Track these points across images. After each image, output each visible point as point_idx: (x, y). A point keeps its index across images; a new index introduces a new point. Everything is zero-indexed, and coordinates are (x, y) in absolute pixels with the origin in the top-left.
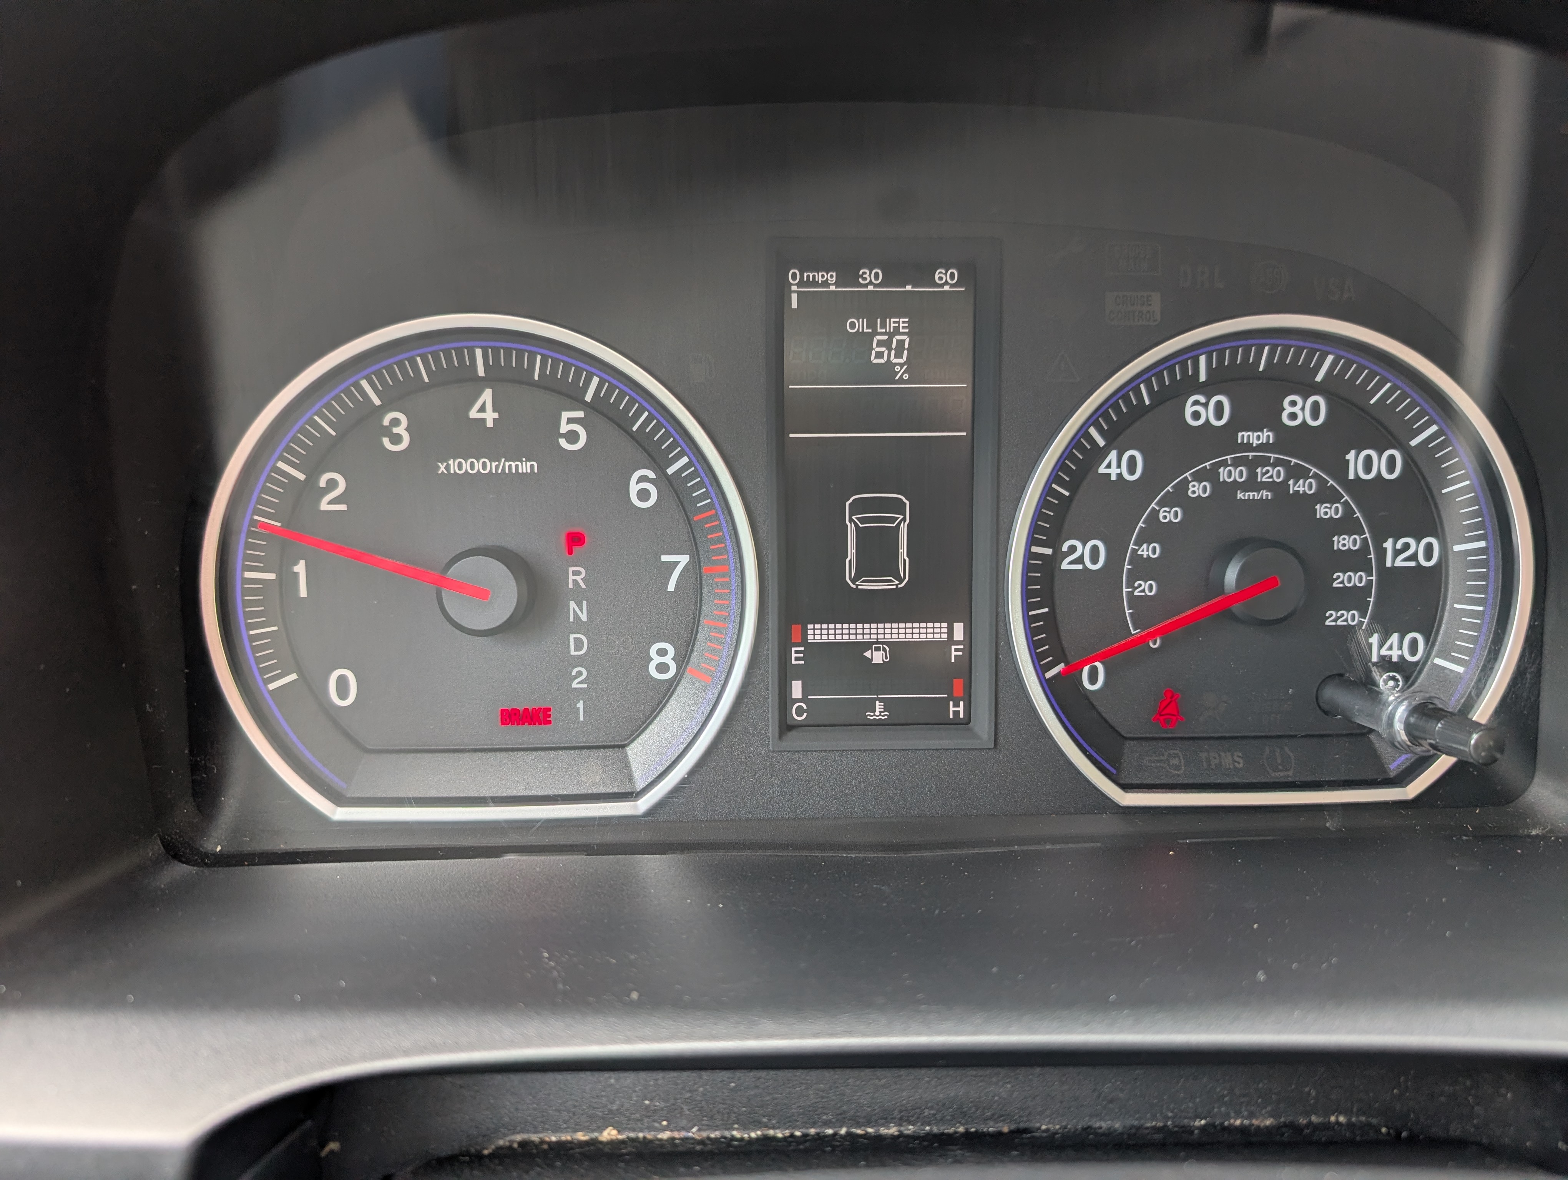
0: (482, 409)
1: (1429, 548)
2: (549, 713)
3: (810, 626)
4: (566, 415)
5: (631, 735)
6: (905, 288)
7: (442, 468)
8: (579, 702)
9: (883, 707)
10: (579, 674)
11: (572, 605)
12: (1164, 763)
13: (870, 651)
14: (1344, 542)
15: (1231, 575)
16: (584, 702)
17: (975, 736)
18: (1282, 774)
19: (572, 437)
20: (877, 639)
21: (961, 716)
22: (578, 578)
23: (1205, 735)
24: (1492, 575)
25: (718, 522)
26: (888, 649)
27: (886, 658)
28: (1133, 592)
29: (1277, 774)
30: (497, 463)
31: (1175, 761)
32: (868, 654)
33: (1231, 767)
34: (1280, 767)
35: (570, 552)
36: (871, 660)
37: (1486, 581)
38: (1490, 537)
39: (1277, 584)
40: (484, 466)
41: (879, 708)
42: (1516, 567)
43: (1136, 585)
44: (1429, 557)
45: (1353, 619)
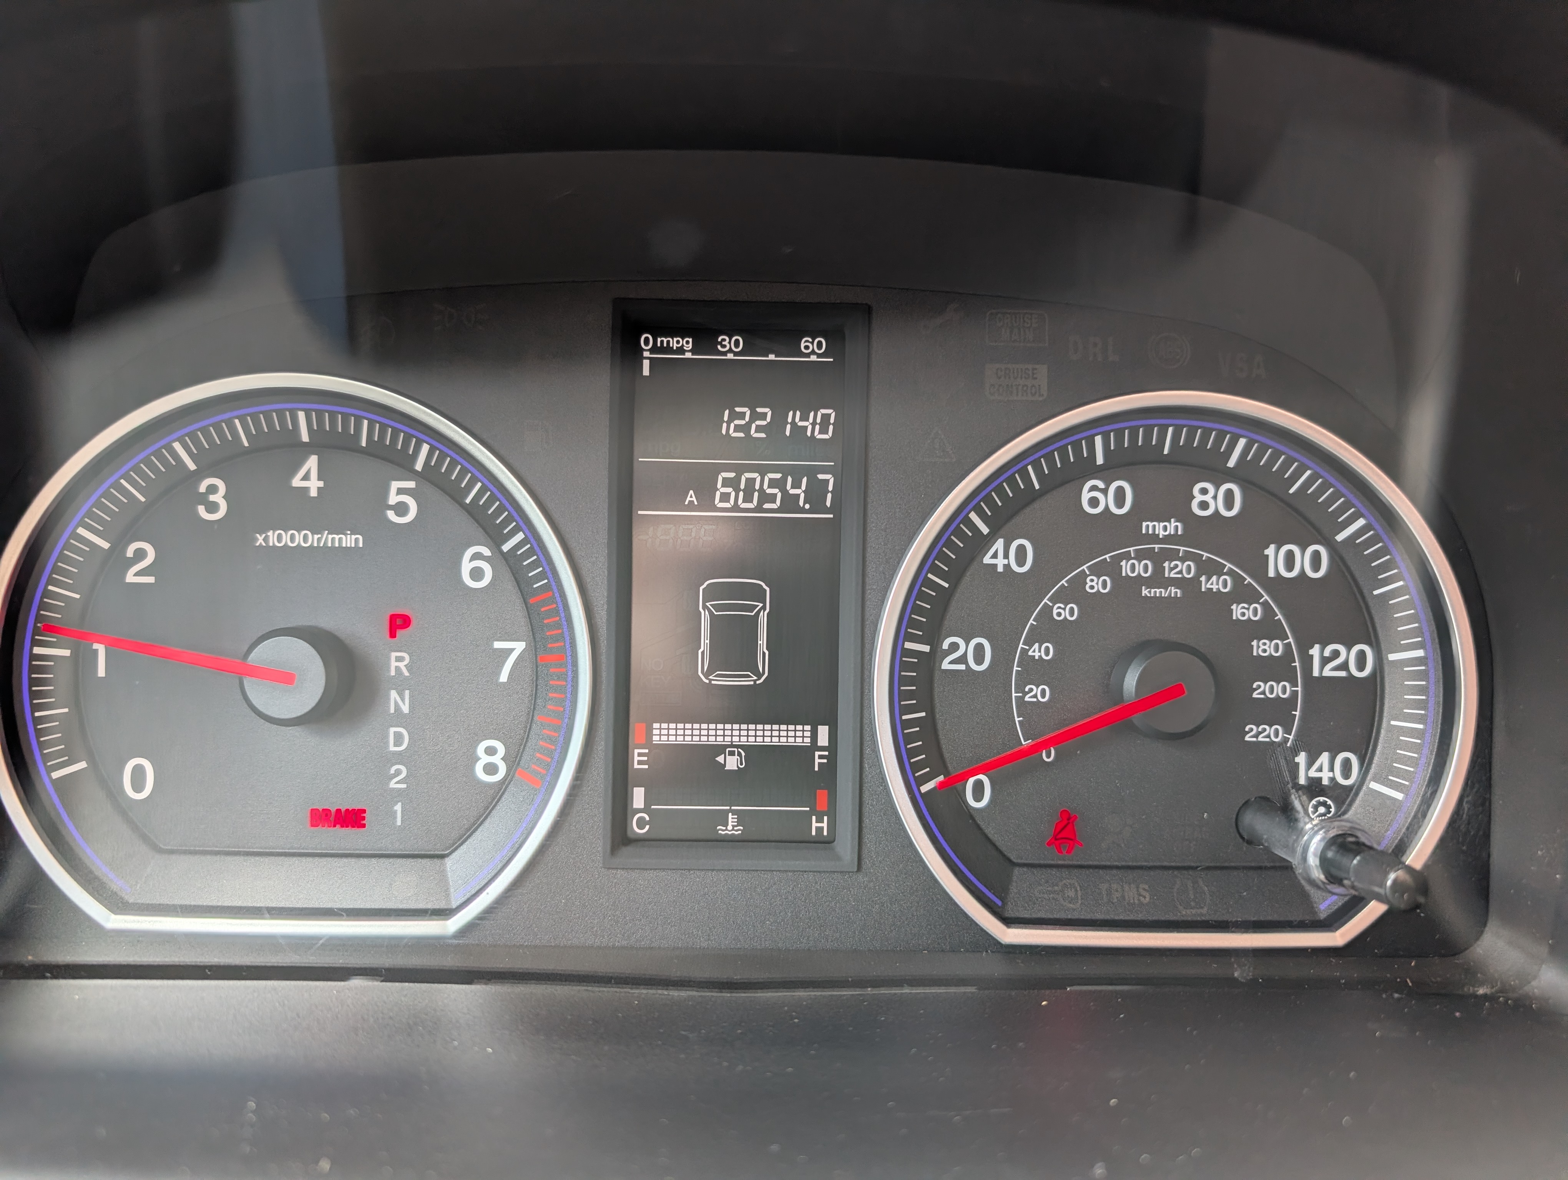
0: (306, 477)
1: (1362, 656)
2: (364, 815)
3: (657, 725)
4: (395, 485)
5: (454, 844)
6: (768, 357)
7: (260, 540)
8: (397, 804)
9: (736, 820)
10: (398, 773)
11: (394, 694)
12: (1058, 894)
13: (723, 755)
14: (1264, 648)
15: (1131, 681)
16: (402, 804)
17: (838, 858)
18: (1194, 911)
19: (401, 509)
20: (732, 742)
21: (825, 833)
22: (402, 665)
23: (1108, 863)
24: (1432, 688)
25: (555, 606)
26: (743, 754)
27: (741, 764)
28: (1023, 697)
29: (1188, 911)
30: (320, 536)
31: (1071, 893)
32: (720, 759)
33: (1136, 901)
34: (1193, 904)
35: (393, 635)
36: (725, 765)
37: (1426, 696)
38: (1429, 644)
39: (1184, 693)
40: (305, 538)
41: (732, 822)
42: (1457, 681)
43: (1027, 689)
44: (1361, 666)
45: (1277, 734)
